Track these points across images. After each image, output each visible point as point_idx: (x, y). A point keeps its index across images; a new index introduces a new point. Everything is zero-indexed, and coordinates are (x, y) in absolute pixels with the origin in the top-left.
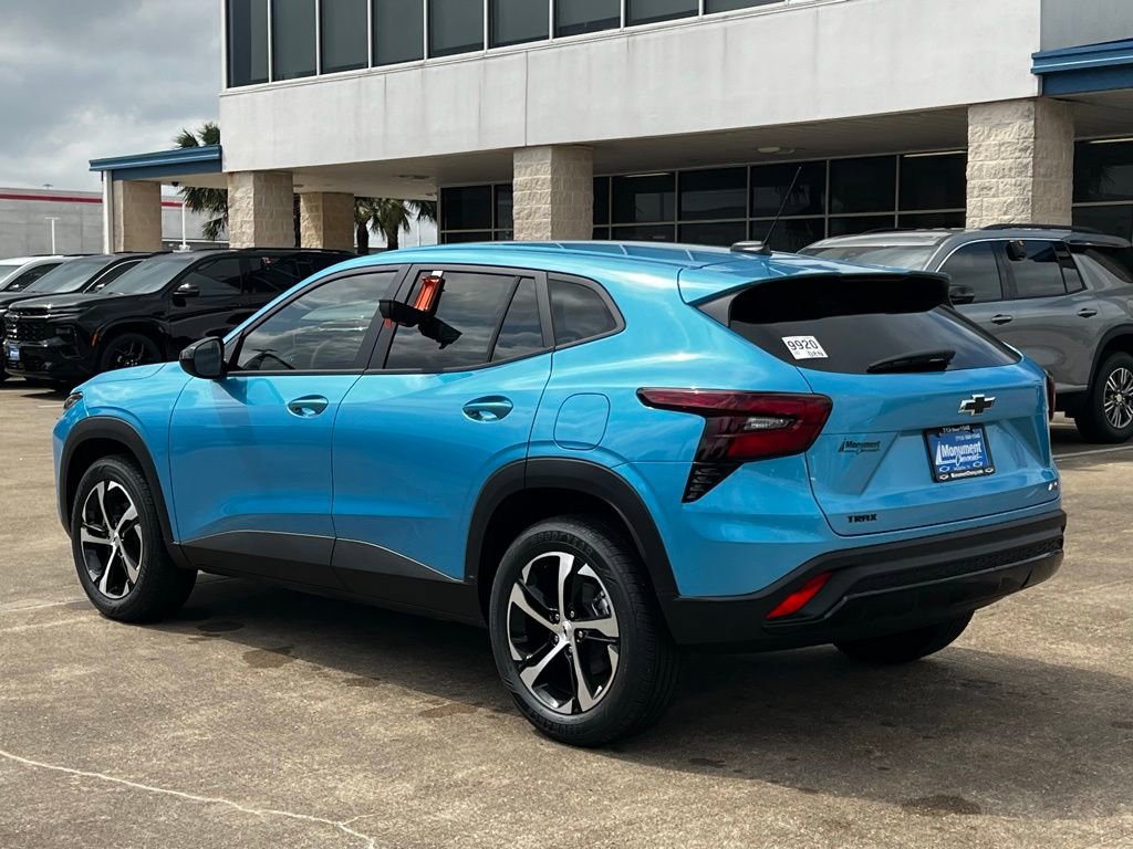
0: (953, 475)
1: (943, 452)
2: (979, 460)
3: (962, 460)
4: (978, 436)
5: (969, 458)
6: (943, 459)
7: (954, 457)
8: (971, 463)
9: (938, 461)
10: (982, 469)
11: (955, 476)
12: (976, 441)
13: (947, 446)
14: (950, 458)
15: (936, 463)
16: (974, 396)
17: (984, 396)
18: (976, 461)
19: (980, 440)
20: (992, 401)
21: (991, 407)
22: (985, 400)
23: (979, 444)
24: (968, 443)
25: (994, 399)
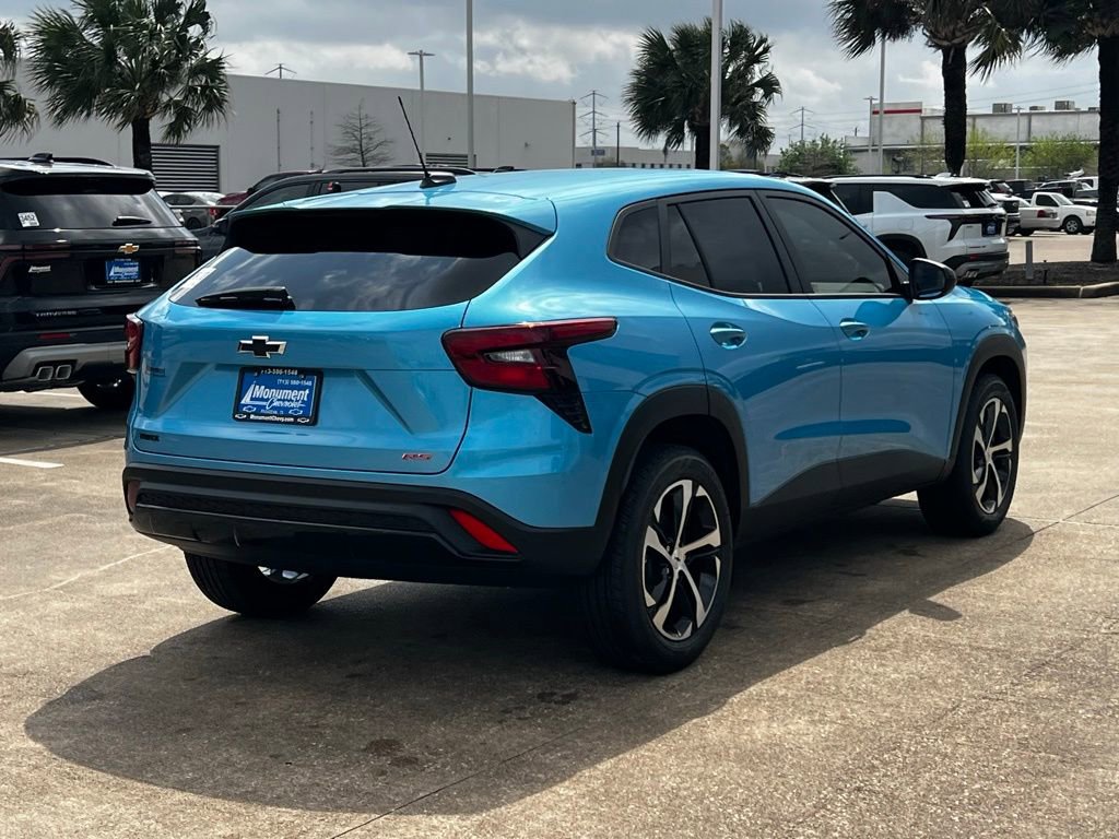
0: (252, 417)
1: (255, 392)
2: (301, 408)
3: (276, 404)
4: (309, 383)
5: (287, 404)
6: (252, 399)
7: (267, 400)
8: (288, 409)
9: (246, 400)
10: (296, 418)
11: (257, 417)
12: (304, 388)
13: (263, 387)
14: (262, 399)
15: (243, 402)
16: (254, 337)
17: (266, 338)
18: (293, 408)
19: (310, 388)
20: (278, 346)
21: (281, 351)
22: (268, 343)
23: (307, 392)
24: (292, 388)
25: (282, 344)
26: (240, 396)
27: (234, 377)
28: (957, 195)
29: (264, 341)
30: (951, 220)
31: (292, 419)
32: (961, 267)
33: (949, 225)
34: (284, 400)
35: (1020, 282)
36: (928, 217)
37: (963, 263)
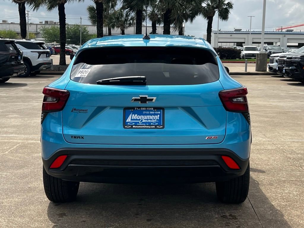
0: (134, 127)
1: (133, 117)
2: (157, 122)
3: (144, 121)
4: (160, 113)
6: (131, 120)
7: (139, 120)
8: (151, 123)
9: (129, 120)
10: (156, 126)
11: (136, 127)
12: (157, 115)
13: (136, 115)
14: (137, 120)
15: (127, 121)
16: (140, 96)
17: (147, 96)
18: (153, 122)
19: (160, 114)
20: (153, 99)
21: (153, 101)
22: (147, 98)
23: (158, 116)
24: (151, 115)
25: (155, 98)
26: (125, 118)
27: (121, 112)
28: (39, 46)
29: (146, 97)
30: (38, 53)
31: (154, 127)
32: (42, 66)
33: (38, 54)
34: (148, 120)
35: (56, 70)
36: (32, 52)
37: (42, 65)
